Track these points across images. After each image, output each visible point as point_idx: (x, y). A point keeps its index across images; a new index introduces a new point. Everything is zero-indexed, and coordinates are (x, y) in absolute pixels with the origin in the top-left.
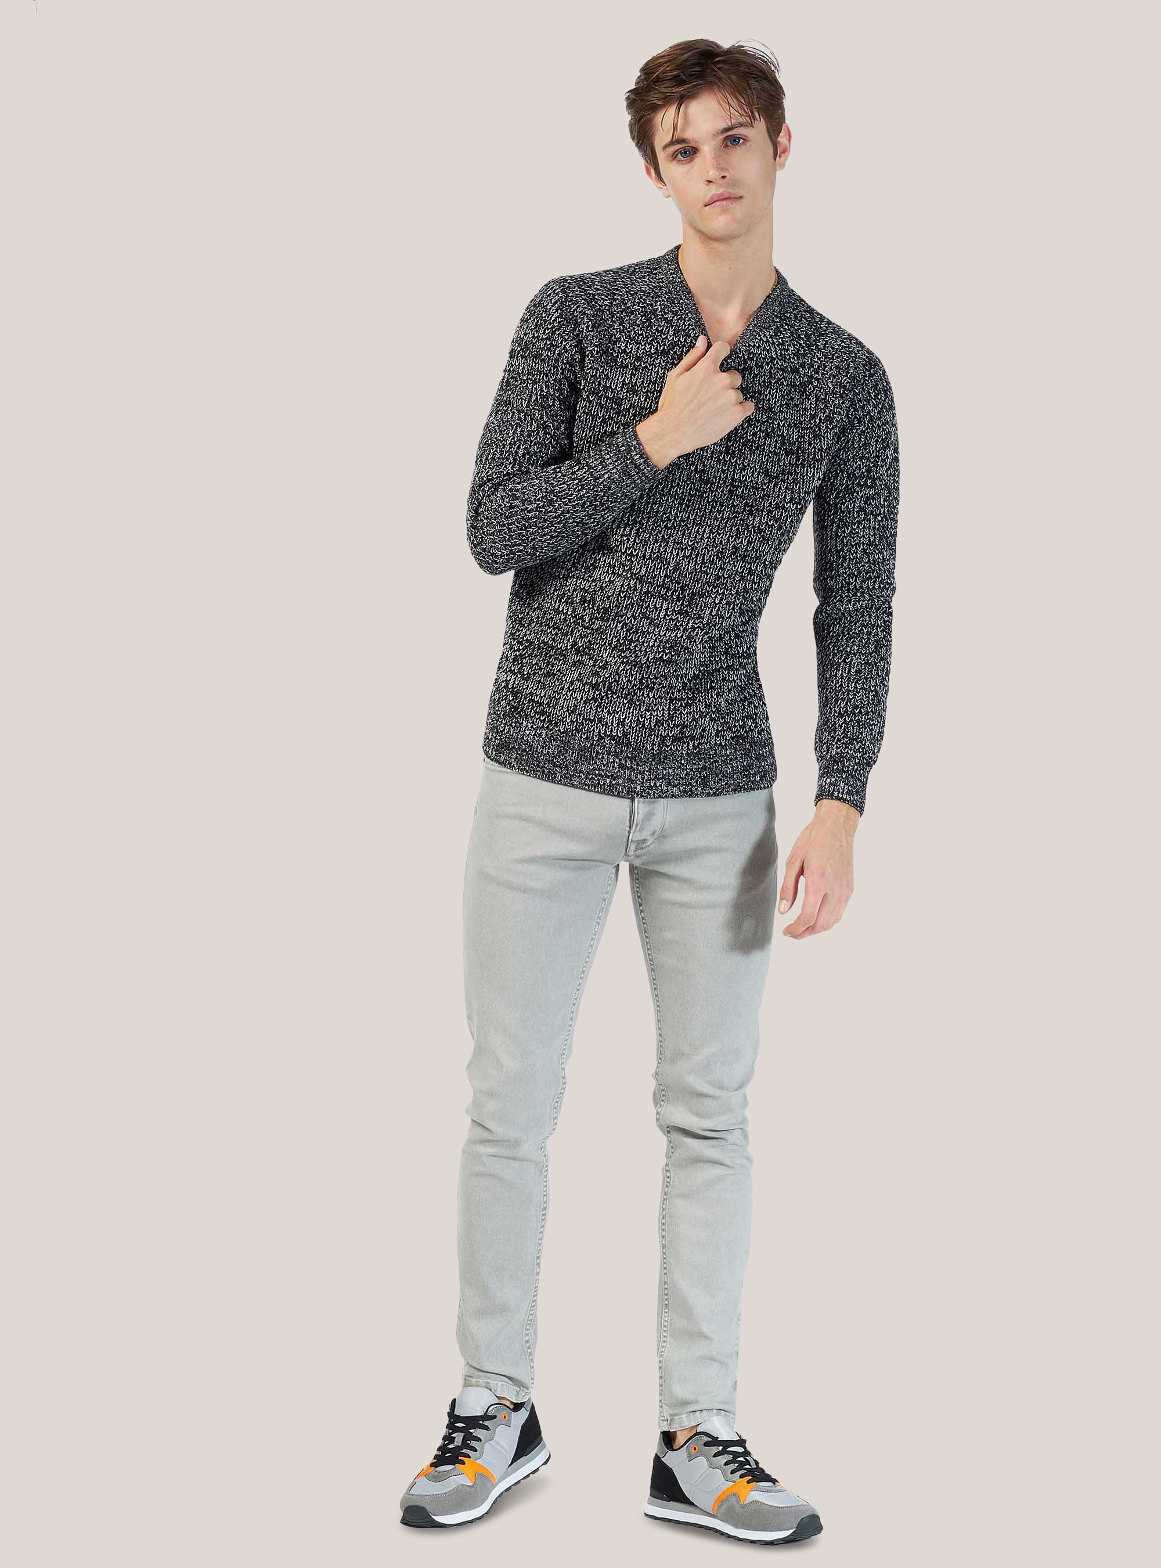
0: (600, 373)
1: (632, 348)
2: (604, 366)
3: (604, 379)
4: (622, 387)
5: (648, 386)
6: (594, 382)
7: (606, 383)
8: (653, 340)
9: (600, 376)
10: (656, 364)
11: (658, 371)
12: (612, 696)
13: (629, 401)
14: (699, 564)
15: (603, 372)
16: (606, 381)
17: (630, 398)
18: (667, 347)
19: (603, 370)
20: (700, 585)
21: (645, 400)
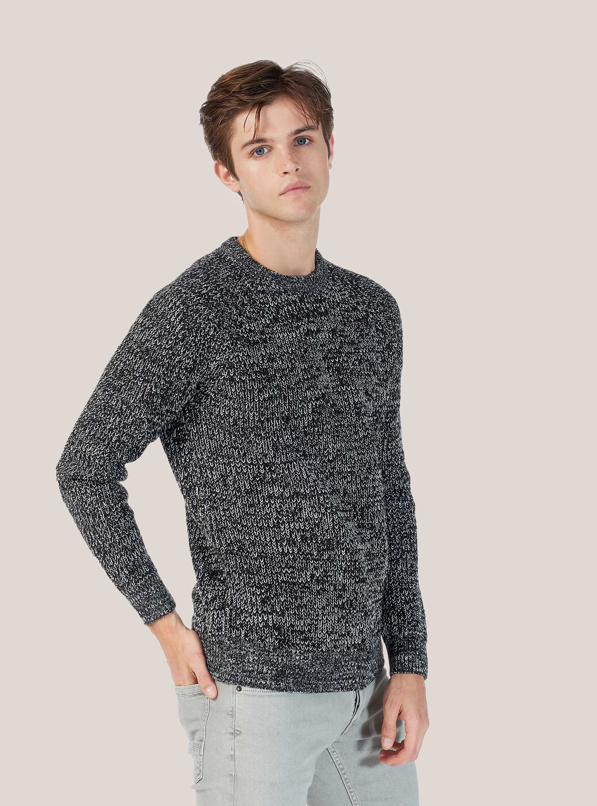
0: (241, 357)
1: (254, 326)
2: (242, 350)
3: (246, 360)
4: (263, 360)
5: (279, 351)
6: (240, 366)
7: (249, 362)
8: (263, 313)
9: (242, 359)
10: (275, 331)
11: (279, 336)
12: (353, 612)
13: (272, 368)
14: (359, 484)
15: (243, 355)
16: (249, 360)
17: (272, 366)
18: (275, 314)
19: (243, 353)
20: (365, 500)
21: (282, 363)
